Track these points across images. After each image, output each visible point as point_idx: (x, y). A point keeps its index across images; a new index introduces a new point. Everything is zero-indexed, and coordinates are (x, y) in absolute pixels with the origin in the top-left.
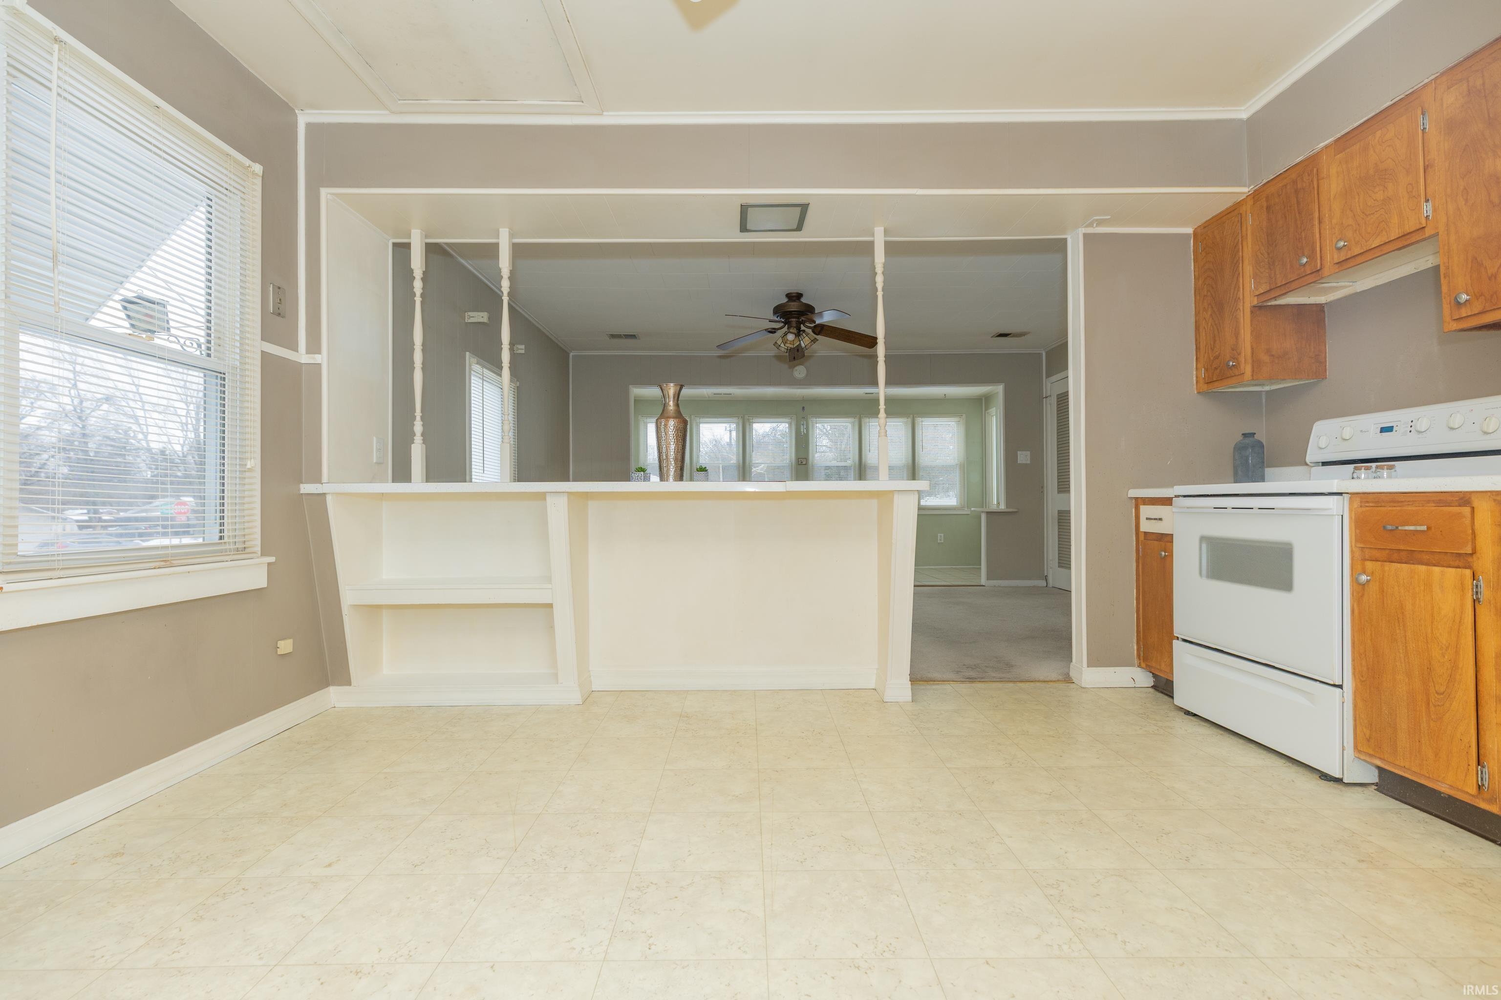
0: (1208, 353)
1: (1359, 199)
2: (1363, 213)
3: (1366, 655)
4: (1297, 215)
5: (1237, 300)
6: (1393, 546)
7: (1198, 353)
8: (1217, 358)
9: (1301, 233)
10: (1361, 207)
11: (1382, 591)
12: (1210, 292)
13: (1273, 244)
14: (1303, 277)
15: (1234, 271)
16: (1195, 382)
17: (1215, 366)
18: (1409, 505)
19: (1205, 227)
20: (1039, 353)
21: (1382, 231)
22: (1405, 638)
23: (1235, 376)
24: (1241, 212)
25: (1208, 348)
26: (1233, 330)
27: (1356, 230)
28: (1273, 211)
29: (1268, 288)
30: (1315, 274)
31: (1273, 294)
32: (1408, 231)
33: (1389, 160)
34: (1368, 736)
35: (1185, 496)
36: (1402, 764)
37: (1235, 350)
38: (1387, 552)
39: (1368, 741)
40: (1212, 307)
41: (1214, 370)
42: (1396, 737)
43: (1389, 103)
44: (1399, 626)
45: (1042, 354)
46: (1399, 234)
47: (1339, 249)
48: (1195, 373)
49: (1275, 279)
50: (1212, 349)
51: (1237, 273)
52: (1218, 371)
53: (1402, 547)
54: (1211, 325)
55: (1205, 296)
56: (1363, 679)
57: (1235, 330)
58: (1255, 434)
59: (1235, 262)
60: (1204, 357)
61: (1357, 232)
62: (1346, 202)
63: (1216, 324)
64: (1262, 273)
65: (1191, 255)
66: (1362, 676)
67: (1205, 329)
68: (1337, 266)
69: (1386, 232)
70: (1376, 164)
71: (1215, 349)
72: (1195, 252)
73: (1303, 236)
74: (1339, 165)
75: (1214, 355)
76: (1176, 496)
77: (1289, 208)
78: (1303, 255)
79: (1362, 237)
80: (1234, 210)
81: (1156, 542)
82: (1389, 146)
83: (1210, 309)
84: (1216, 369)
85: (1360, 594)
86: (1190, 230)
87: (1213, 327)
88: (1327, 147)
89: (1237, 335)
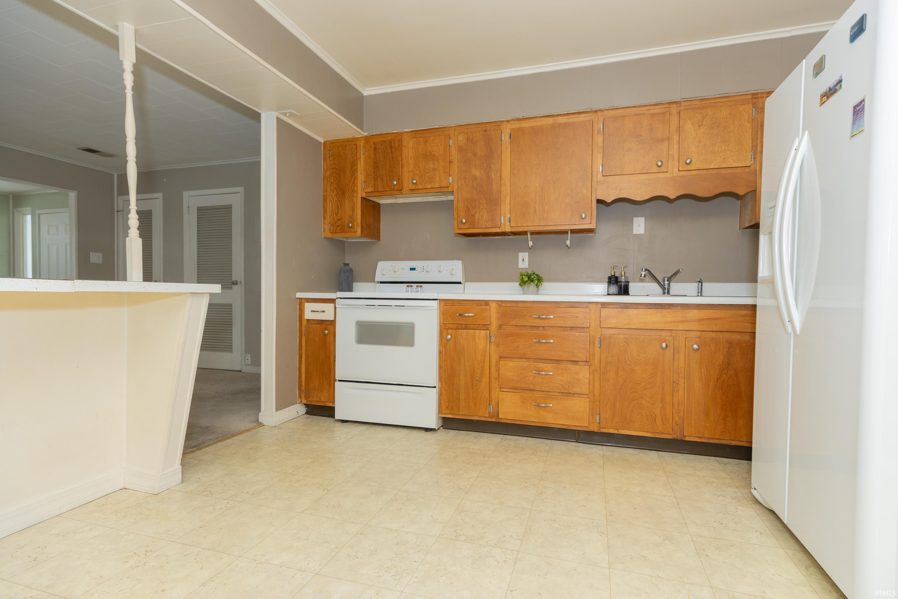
0: (334, 216)
1: (422, 163)
2: (424, 170)
3: (447, 371)
4: (391, 159)
5: (353, 191)
6: (460, 323)
7: (325, 214)
8: (340, 219)
9: (393, 168)
10: (423, 167)
11: (455, 342)
12: (335, 181)
13: (377, 168)
14: (393, 190)
15: (352, 175)
16: (323, 231)
17: (338, 224)
18: (466, 305)
19: (332, 143)
20: (111, 174)
21: (432, 182)
22: (464, 361)
23: (352, 232)
24: (357, 144)
25: (333, 213)
26: (351, 207)
27: (420, 177)
28: (377, 151)
29: (373, 191)
30: (398, 191)
31: (375, 194)
32: (443, 186)
33: (436, 152)
34: (447, 406)
35: (341, 298)
36: (461, 414)
37: (352, 218)
38: (456, 325)
39: (447, 408)
40: (337, 190)
41: (337, 226)
42: (459, 403)
43: (437, 127)
44: (462, 356)
45: (113, 175)
46: (439, 186)
47: (413, 183)
48: (323, 225)
49: (378, 187)
50: (336, 215)
51: (354, 176)
52: (340, 227)
53: (463, 323)
54: (336, 200)
55: (331, 182)
56: (446, 382)
57: (352, 207)
58: (349, 264)
59: (353, 169)
60: (330, 218)
61: (421, 178)
62: (416, 163)
63: (339, 201)
64: (370, 181)
65: (322, 156)
66: (446, 380)
67: (331, 201)
68: (410, 191)
69: (434, 183)
70: (430, 151)
71: (338, 214)
72: (325, 155)
73: (394, 171)
74: (413, 144)
75: (338, 218)
76: (337, 298)
77: (387, 153)
78: (394, 180)
79: (423, 182)
80: (353, 141)
81: (318, 326)
82: (436, 146)
83: (335, 191)
84: (338, 226)
85: (446, 344)
86: (322, 141)
87: (337, 202)
88: (407, 132)
89: (353, 210)
